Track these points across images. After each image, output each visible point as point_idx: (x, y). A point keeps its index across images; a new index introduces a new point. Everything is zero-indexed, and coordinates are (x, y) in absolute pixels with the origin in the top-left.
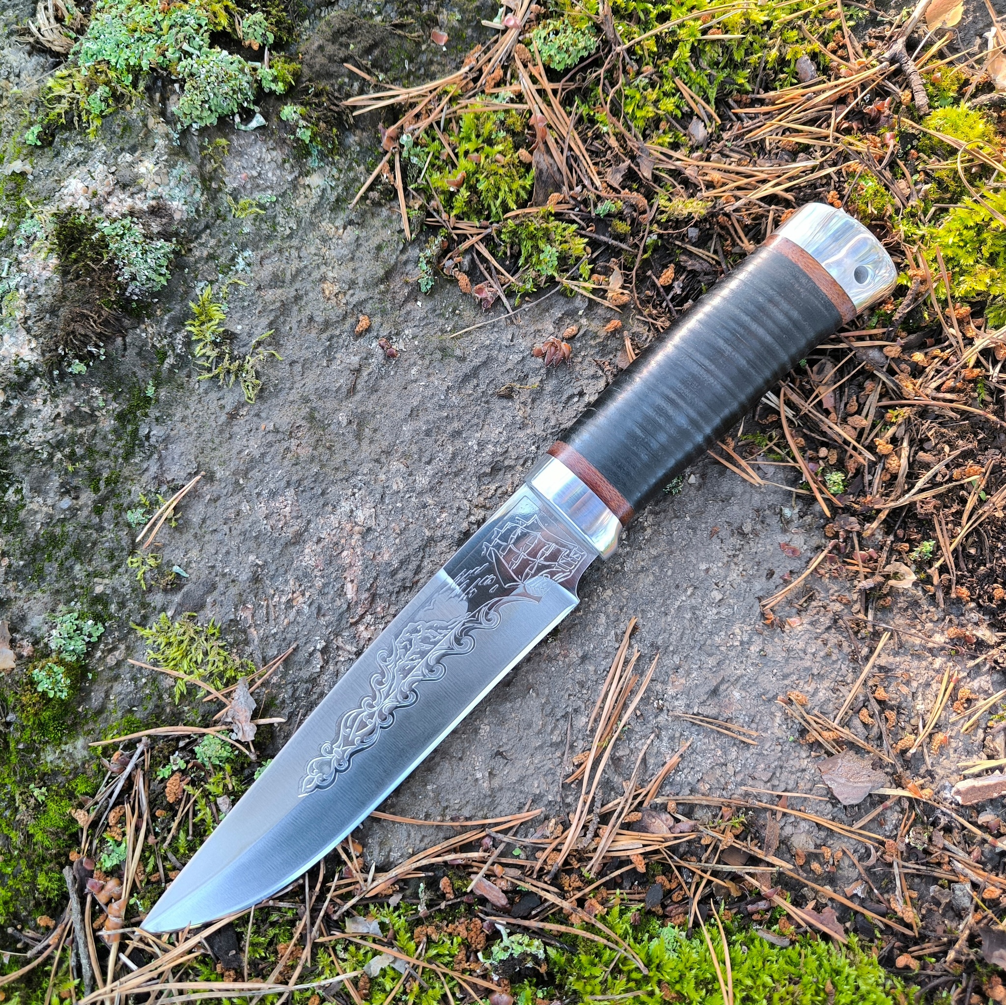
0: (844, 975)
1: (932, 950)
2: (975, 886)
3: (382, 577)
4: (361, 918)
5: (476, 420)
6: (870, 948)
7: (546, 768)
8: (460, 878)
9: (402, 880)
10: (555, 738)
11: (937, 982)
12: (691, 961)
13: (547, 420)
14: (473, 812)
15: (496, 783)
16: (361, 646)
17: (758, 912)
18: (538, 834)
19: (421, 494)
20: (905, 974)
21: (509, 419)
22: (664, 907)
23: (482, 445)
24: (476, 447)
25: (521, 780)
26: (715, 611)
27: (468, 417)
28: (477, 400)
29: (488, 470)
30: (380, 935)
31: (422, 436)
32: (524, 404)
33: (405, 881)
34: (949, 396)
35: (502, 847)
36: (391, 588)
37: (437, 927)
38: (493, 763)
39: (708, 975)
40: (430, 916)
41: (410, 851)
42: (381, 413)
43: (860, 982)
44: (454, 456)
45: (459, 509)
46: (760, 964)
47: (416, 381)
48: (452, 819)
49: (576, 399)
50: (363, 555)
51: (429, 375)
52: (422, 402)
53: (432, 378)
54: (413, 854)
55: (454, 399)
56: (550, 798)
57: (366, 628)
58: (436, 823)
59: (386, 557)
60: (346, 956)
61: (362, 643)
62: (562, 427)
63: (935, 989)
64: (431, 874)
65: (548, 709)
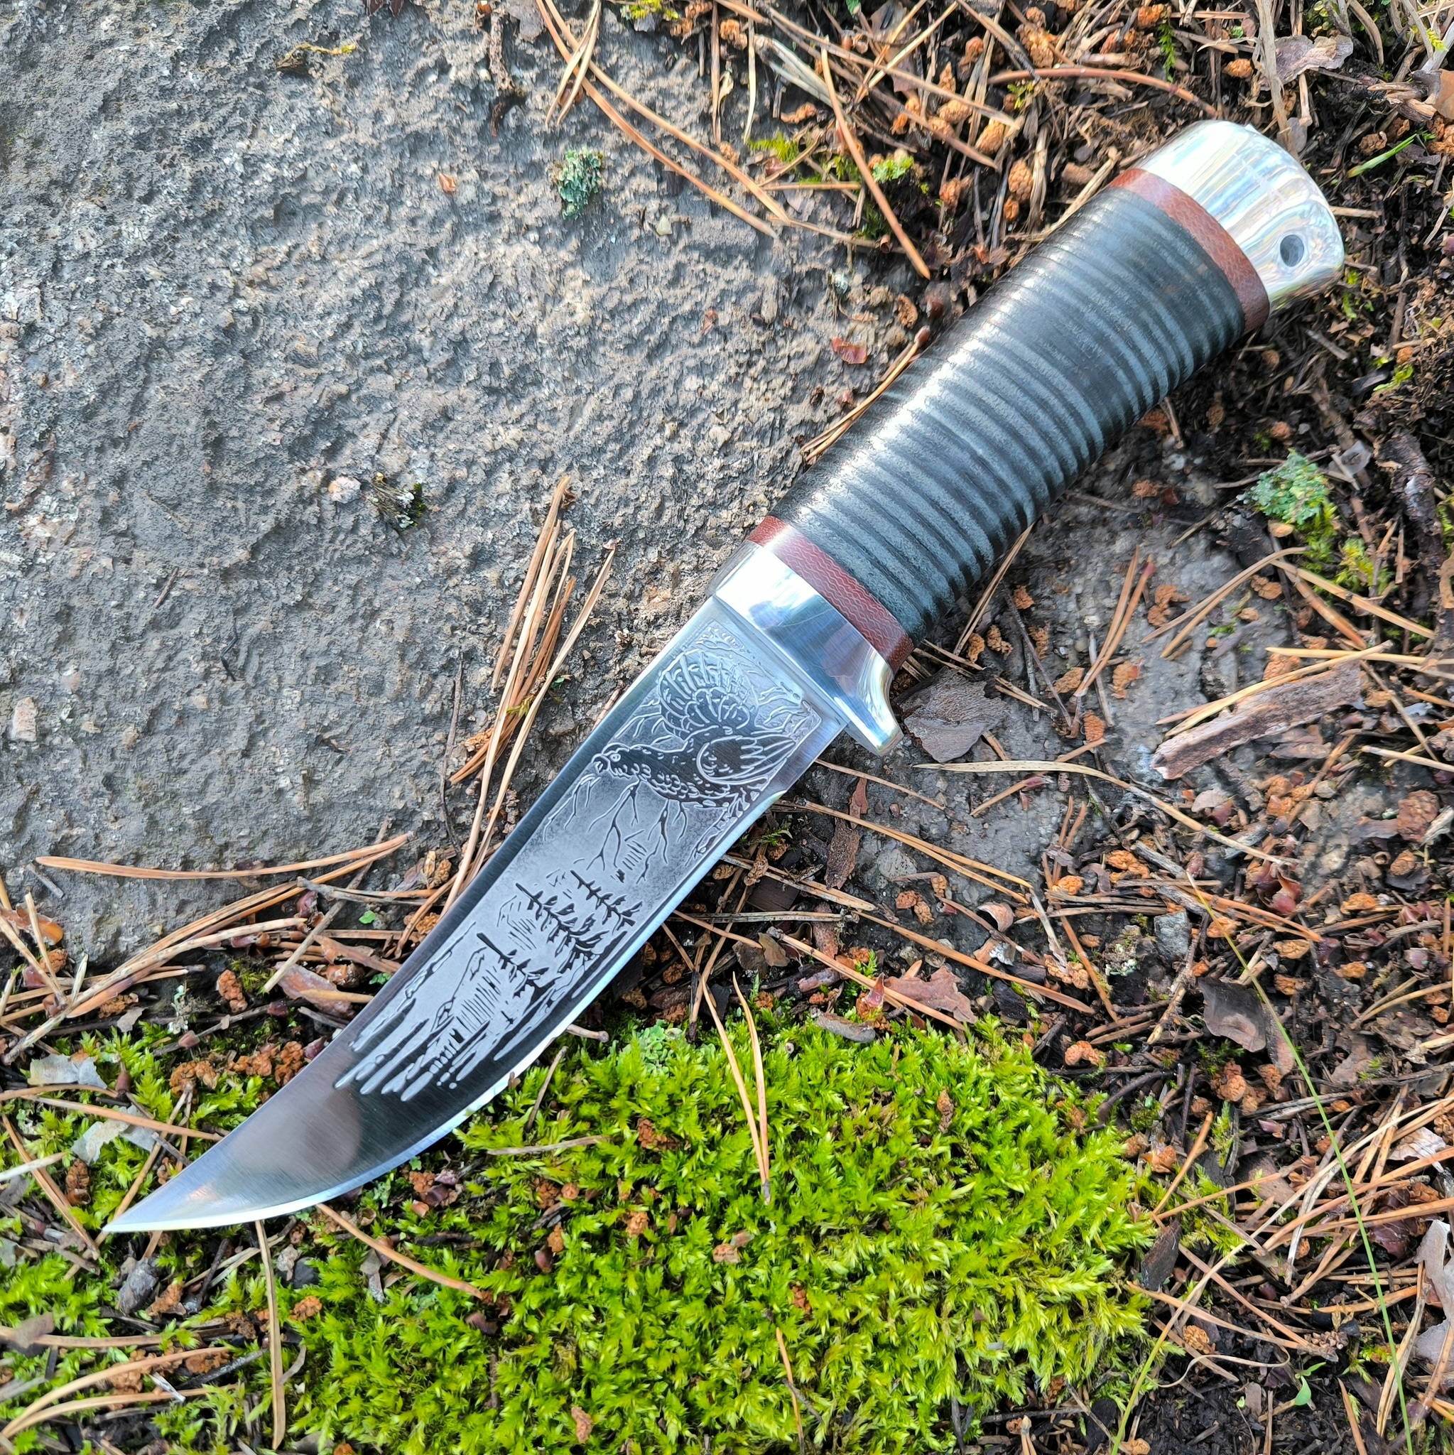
0: (972, 1079)
1: (1124, 1032)
2: (1194, 917)
3: (66, 422)
4: (63, 1058)
5: (237, 119)
6: (1020, 1036)
7: (416, 763)
8: (255, 969)
9: (146, 984)
10: (430, 707)
11: (1135, 1082)
12: (692, 1076)
13: (378, 116)
14: (277, 852)
15: (318, 796)
16: (31, 554)
17: (818, 990)
18: (407, 884)
19: (134, 259)
20: (1081, 1075)
21: (304, 116)
22: (648, 993)
23: (251, 163)
24: (239, 168)
25: (369, 787)
26: (717, 463)
27: (223, 111)
28: (239, 78)
29: (269, 213)
30: (101, 1087)
31: (128, 148)
32: (332, 85)
33: (153, 987)
34: (1113, 58)
35: (335, 910)
36: (84, 440)
37: (216, 1064)
38: (311, 760)
39: (726, 1100)
40: (202, 1045)
41: (157, 930)
42: (46, 107)
43: (1000, 1090)
44: (197, 185)
45: (214, 287)
46: (821, 1073)
47: (111, 43)
48: (238, 867)
49: (433, 78)
50: (25, 380)
51: (138, 33)
52: (125, 82)
53: (144, 39)
54: (164, 934)
55: (192, 77)
56: (426, 815)
57: (43, 522)
58: (205, 875)
59: (70, 380)
60: (39, 1130)
61: (33, 547)
62: (408, 130)
63: (1132, 1097)
64: (198, 968)
65: (412, 656)
